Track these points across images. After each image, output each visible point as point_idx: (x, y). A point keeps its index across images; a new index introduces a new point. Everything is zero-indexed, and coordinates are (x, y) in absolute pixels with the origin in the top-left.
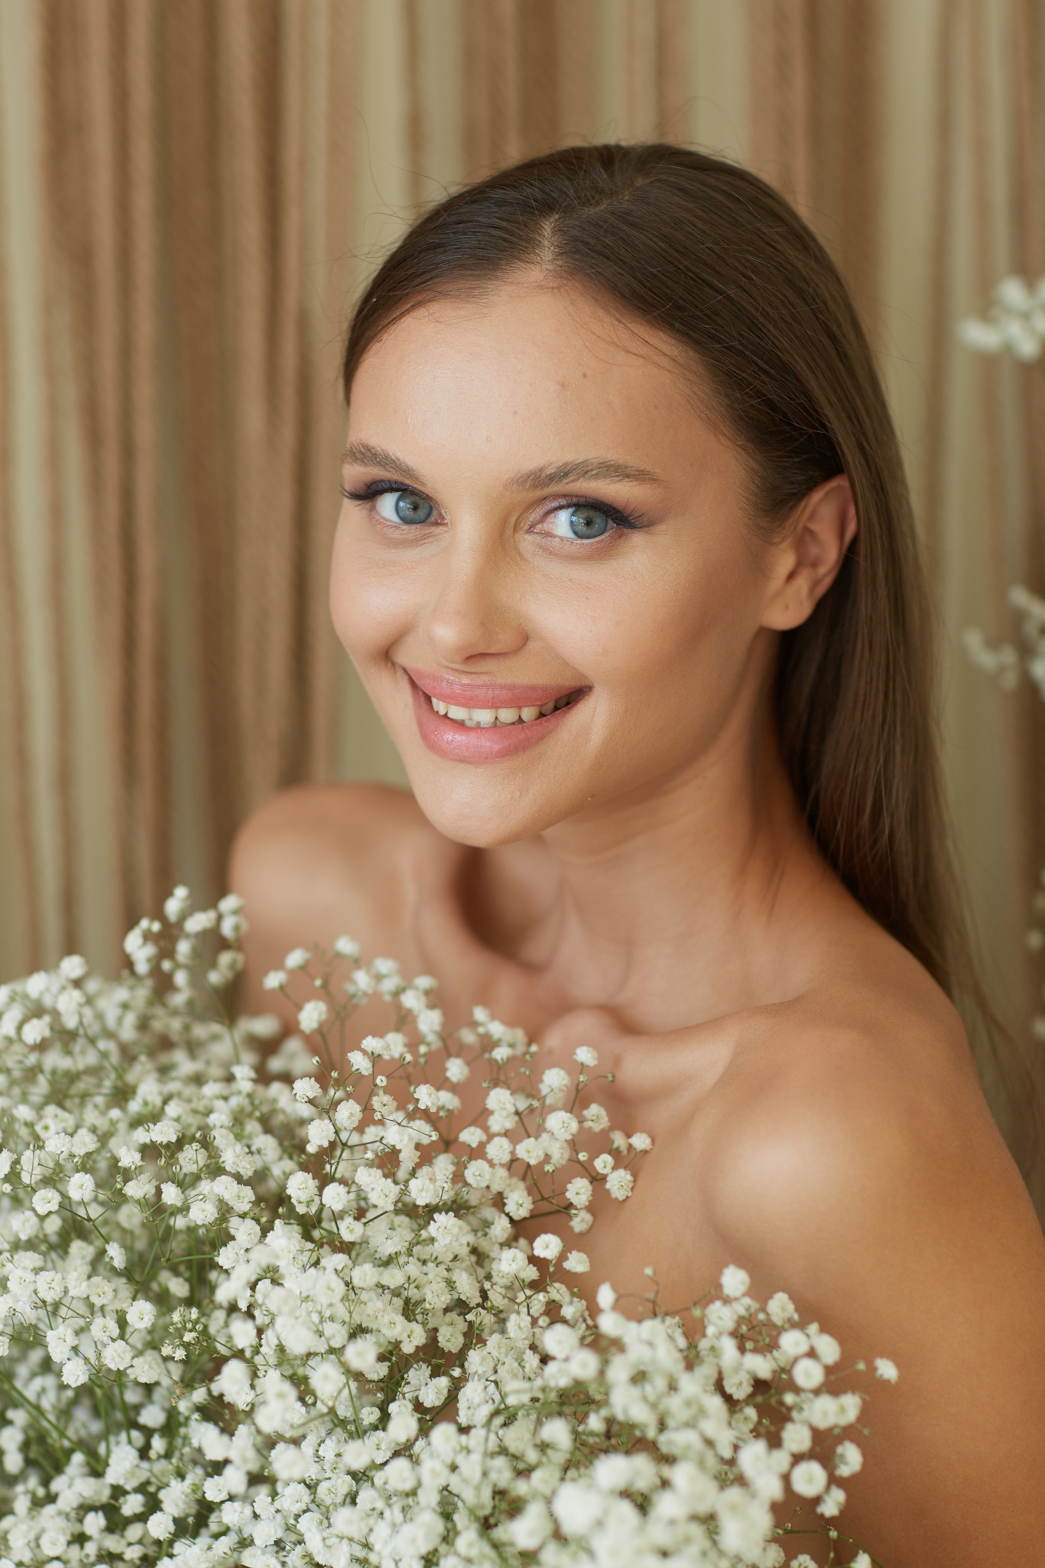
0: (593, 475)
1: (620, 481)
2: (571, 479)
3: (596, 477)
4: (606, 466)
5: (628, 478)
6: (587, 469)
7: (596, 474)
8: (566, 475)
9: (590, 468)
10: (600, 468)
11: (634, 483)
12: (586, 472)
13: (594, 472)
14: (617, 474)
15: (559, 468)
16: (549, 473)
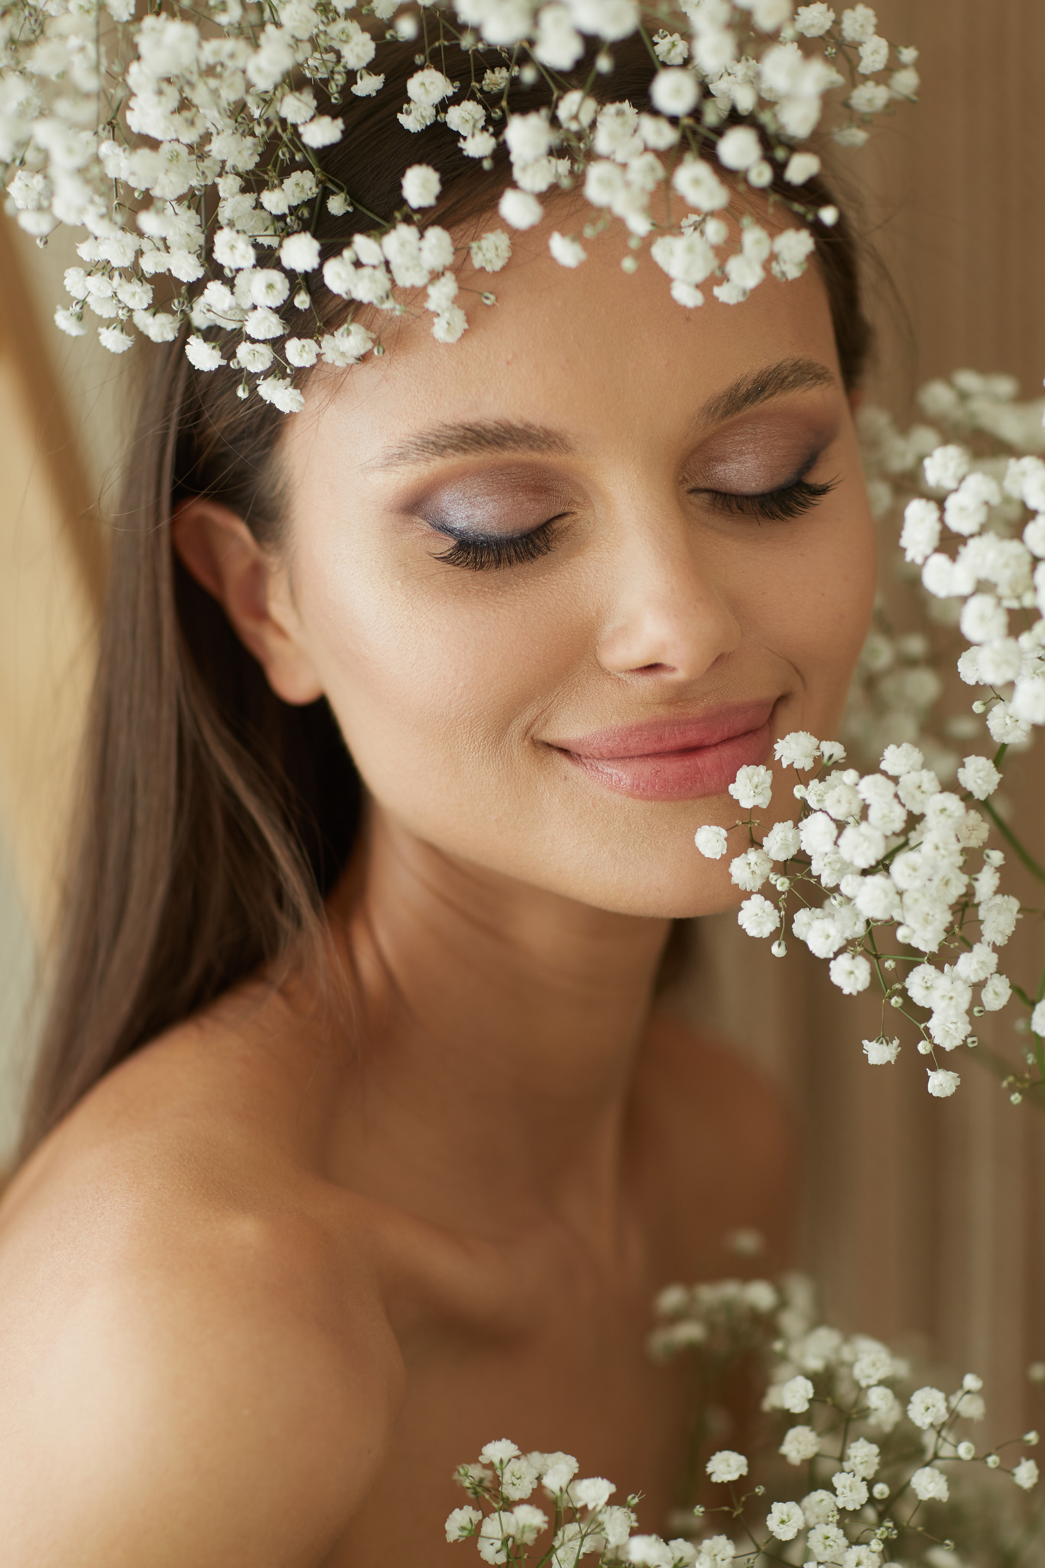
0: (790, 382)
1: (814, 384)
2: (767, 394)
3: (794, 385)
4: (799, 369)
5: (820, 379)
6: (781, 376)
7: (794, 381)
8: (763, 390)
9: (786, 373)
10: (795, 371)
11: (825, 385)
12: (783, 381)
13: (791, 379)
14: (811, 376)
15: (755, 381)
16: (745, 389)
